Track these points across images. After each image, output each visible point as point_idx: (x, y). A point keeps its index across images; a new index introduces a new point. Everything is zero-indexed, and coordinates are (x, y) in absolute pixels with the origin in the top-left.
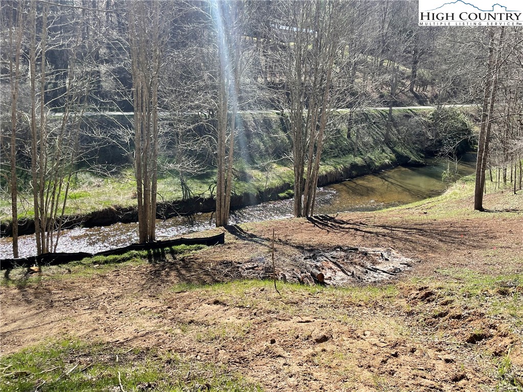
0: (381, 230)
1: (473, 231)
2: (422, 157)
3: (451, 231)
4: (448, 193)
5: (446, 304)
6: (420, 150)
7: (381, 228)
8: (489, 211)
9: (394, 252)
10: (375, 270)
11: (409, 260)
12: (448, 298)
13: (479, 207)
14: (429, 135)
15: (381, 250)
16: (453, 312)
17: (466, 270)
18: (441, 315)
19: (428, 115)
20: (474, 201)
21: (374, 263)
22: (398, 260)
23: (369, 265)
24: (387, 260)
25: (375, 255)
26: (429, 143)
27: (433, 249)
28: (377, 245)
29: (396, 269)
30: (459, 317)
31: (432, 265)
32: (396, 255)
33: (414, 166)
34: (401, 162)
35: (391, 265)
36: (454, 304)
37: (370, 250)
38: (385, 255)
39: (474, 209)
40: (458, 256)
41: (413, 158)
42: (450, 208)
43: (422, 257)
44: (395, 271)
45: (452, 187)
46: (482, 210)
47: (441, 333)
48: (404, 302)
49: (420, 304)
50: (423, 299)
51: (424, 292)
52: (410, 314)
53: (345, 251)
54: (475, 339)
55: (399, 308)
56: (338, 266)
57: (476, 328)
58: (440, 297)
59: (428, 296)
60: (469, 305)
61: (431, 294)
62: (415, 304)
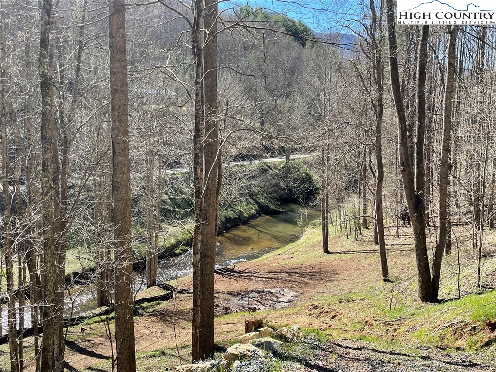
0: (270, 275)
1: (324, 270)
2: (278, 205)
3: (314, 272)
4: (303, 238)
5: (322, 308)
6: (276, 198)
7: (270, 274)
8: (333, 253)
9: (285, 290)
10: (280, 302)
11: (295, 293)
12: (323, 307)
13: (326, 251)
14: (282, 185)
15: (278, 290)
16: (325, 311)
17: (325, 295)
18: (321, 313)
19: (279, 168)
20: (323, 245)
21: (277, 298)
22: (289, 294)
23: (275, 299)
24: (283, 295)
25: (276, 293)
26: (282, 192)
27: (306, 284)
28: (274, 287)
29: (290, 300)
30: (327, 312)
31: (308, 295)
32: (287, 291)
33: (274, 213)
34: (264, 210)
35: (287, 298)
36: (325, 308)
37: (272, 290)
38: (281, 292)
39: (323, 252)
40: (320, 288)
41: (272, 207)
42: (308, 252)
43: (301, 291)
44: (290, 301)
45: (306, 233)
46: (328, 252)
47: (322, 318)
48: (307, 311)
49: (313, 310)
50: (314, 308)
51: (314, 306)
52: (310, 315)
53: (258, 293)
54: (333, 317)
55: (306, 313)
56: (260, 302)
57: (333, 314)
58: (320, 307)
59: (315, 307)
60: (330, 308)
61: (317, 306)
62: (311, 311)
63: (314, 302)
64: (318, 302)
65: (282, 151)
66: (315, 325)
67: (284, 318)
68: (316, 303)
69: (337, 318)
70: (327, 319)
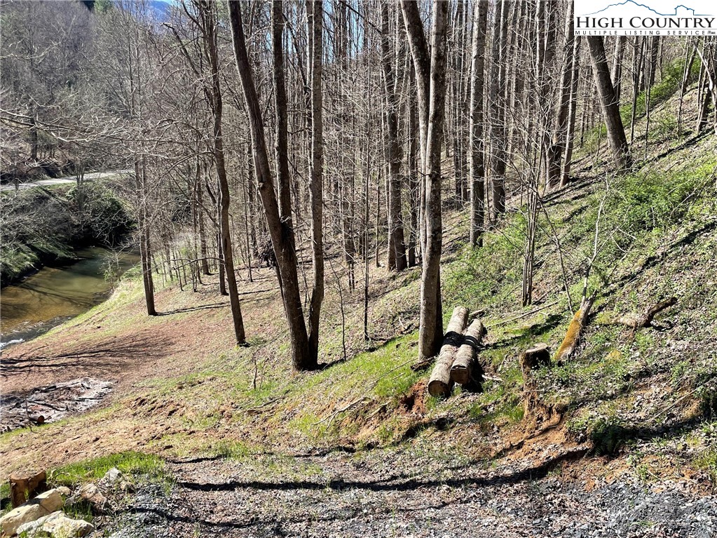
0: (64, 360)
1: (151, 341)
2: (70, 250)
3: (135, 346)
4: (115, 297)
5: (154, 402)
6: (66, 240)
7: (65, 358)
8: (162, 314)
9: (91, 380)
10: (83, 400)
11: (107, 383)
12: (154, 399)
13: (152, 312)
14: (74, 219)
15: (79, 381)
16: (158, 405)
17: (155, 378)
18: (152, 409)
19: (67, 194)
20: (146, 304)
21: (79, 394)
22: (99, 386)
23: (75, 397)
24: (88, 388)
25: (76, 387)
26: (75, 231)
27: (125, 366)
28: (72, 378)
29: (101, 394)
30: (162, 406)
31: (128, 382)
32: (95, 382)
33: (64, 264)
34: (46, 260)
35: (95, 392)
36: (158, 401)
37: (69, 384)
38: (85, 384)
39: (147, 313)
40: (147, 368)
41: (61, 254)
42: (123, 317)
43: (117, 377)
44: (101, 396)
45: (118, 288)
46: (155, 314)
47: (154, 417)
48: (129, 410)
49: (139, 408)
50: (140, 404)
51: (139, 401)
52: (135, 415)
53: (45, 392)
54: (171, 413)
55: (127, 414)
56: (49, 406)
57: (171, 408)
58: (149, 400)
59: (142, 402)
60: (165, 399)
61: (144, 400)
62: (136, 408)
63: (139, 395)
64: (146, 394)
65: (70, 169)
66: (144, 430)
67: (92, 427)
68: (143, 396)
69: (177, 414)
70: (162, 417)
